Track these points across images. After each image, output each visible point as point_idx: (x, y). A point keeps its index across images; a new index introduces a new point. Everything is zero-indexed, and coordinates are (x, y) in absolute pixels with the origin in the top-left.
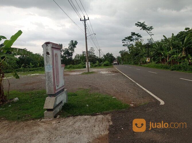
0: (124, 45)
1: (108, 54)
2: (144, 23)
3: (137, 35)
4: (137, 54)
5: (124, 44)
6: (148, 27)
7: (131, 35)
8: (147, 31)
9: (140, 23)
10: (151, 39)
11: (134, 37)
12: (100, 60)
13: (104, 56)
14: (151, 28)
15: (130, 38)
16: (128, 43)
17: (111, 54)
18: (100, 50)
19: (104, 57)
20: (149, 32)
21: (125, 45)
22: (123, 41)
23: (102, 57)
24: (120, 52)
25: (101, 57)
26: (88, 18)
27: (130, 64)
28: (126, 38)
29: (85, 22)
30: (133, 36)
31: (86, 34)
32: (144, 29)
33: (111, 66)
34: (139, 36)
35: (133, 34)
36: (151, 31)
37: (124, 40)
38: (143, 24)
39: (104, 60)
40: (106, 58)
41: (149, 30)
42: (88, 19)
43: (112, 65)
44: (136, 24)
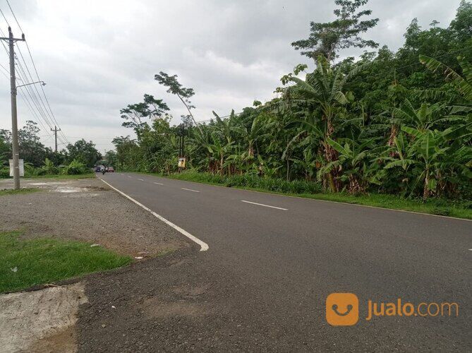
0: (125, 124)
1: (80, 143)
2: (176, 78)
3: (158, 102)
4: (156, 149)
5: (127, 121)
6: (184, 89)
7: (143, 102)
8: (182, 97)
9: (165, 75)
10: (188, 116)
11: (152, 107)
12: (57, 159)
13: (70, 147)
14: (190, 92)
15: (140, 108)
16: (137, 119)
17: (91, 145)
18: (56, 131)
19: (68, 151)
20: (184, 99)
21: (129, 123)
22: (124, 114)
23: (64, 150)
24: (115, 141)
25: (59, 151)
26: (23, 36)
27: (139, 171)
28: (132, 107)
29: (11, 46)
30: (149, 105)
31: (13, 79)
32: (174, 92)
34: (163, 106)
35: (150, 99)
36: (189, 99)
37: (127, 111)
38: (172, 78)
39: (69, 159)
40: (77, 153)
41: (185, 95)
42: (23, 39)
43: (90, 173)
44: (158, 77)
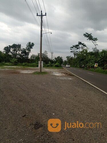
0: (71, 52)
1: (59, 57)
3: (83, 44)
6: (94, 38)
7: (78, 44)
8: (93, 41)
9: (87, 34)
10: (95, 48)
11: (80, 46)
13: (55, 58)
14: (96, 39)
15: (77, 47)
16: (75, 50)
17: (61, 58)
20: (94, 42)
22: (71, 48)
24: (67, 57)
25: (53, 59)
26: (46, 14)
27: (76, 67)
28: (74, 46)
29: (42, 18)
31: (41, 31)
32: (90, 40)
33: (61, 67)
34: (85, 46)
35: (80, 43)
36: (96, 42)
37: (72, 47)
38: (90, 35)
40: (57, 60)
41: (94, 40)
42: (46, 15)
44: (85, 35)
